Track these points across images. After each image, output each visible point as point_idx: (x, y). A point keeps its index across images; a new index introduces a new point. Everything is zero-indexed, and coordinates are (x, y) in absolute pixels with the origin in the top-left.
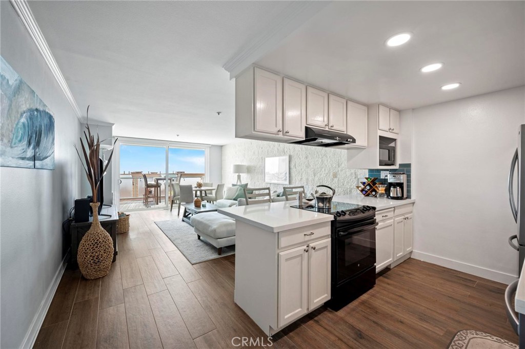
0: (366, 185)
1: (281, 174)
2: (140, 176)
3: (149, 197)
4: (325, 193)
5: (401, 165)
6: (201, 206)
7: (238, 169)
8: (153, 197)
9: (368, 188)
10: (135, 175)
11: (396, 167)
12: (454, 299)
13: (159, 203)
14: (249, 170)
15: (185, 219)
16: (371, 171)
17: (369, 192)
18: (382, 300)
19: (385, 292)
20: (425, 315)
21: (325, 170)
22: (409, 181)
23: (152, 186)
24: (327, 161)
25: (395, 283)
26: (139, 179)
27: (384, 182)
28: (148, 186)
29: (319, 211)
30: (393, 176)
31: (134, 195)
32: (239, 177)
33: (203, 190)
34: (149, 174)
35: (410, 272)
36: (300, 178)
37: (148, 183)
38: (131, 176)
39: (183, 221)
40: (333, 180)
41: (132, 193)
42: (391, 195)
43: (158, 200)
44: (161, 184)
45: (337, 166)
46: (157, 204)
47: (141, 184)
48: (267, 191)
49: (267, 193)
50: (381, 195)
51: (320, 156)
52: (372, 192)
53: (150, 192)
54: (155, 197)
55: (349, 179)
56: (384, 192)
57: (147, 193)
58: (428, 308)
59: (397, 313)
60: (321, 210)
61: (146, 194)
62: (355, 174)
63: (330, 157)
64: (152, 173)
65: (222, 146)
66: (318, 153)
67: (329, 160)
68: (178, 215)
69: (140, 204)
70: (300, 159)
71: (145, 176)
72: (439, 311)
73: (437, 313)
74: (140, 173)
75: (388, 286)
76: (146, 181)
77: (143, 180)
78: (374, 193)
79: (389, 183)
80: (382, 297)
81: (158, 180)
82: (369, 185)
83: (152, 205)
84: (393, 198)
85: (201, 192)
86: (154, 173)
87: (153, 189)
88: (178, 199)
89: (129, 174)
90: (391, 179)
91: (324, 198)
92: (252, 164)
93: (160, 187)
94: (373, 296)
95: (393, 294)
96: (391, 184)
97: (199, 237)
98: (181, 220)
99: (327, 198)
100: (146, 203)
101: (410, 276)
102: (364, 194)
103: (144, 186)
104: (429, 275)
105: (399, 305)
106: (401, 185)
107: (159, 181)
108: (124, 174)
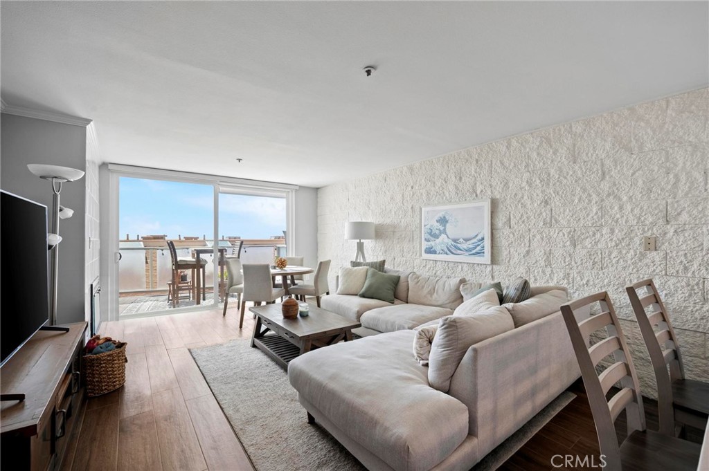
1: (466, 240)
2: (161, 244)
3: (180, 289)
6: (298, 316)
7: (360, 231)
8: (189, 289)
10: (152, 242)
13: (201, 301)
14: (380, 233)
15: (257, 342)
21: (612, 231)
23: (186, 265)
24: (621, 208)
26: (159, 252)
28: (178, 265)
31: (148, 284)
32: (360, 247)
33: (288, 274)
34: (180, 241)
36: (523, 250)
37: (179, 259)
38: (142, 245)
39: (254, 346)
40: (643, 256)
41: (144, 279)
43: (199, 294)
44: (206, 262)
45: (661, 222)
46: (198, 303)
47: (164, 260)
51: (595, 198)
53: (184, 278)
54: (193, 289)
57: (177, 280)
61: (173, 283)
63: (631, 198)
64: (186, 238)
65: (317, 189)
66: (584, 190)
67: (628, 207)
68: (241, 327)
69: (162, 302)
70: (524, 206)
71: (171, 245)
74: (162, 238)
76: (174, 255)
77: (167, 253)
81: (199, 252)
83: (187, 304)
85: (285, 277)
86: (192, 238)
87: (189, 272)
88: (239, 291)
89: (138, 240)
92: (388, 221)
93: (203, 267)
97: (311, 420)
98: (249, 343)
100: (175, 301)
103: (169, 264)
107: (202, 256)
108: (128, 240)
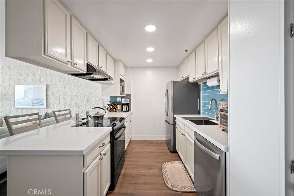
0: (110, 105)
1: (36, 100)
4: (98, 113)
5: (126, 95)
9: (111, 107)
11: (124, 95)
12: (153, 153)
16: (112, 97)
17: (112, 109)
18: (131, 168)
19: (130, 163)
20: (149, 166)
21: (81, 97)
22: (130, 102)
24: (82, 90)
25: (132, 156)
27: (119, 103)
29: (95, 126)
30: (125, 100)
35: (134, 147)
42: (123, 110)
45: (90, 95)
48: (36, 116)
49: (36, 118)
50: (119, 110)
51: (77, 87)
52: (113, 109)
55: (98, 102)
56: (120, 109)
58: (149, 162)
59: (140, 171)
60: (96, 125)
62: (102, 99)
63: (84, 88)
66: (74, 85)
67: (84, 90)
70: (58, 88)
72: (152, 161)
73: (152, 162)
75: (130, 159)
78: (114, 110)
79: (123, 104)
80: (130, 166)
82: (112, 105)
84: (124, 112)
90: (123, 102)
91: (99, 116)
94: (126, 168)
95: (134, 162)
96: (123, 105)
99: (101, 116)
101: (135, 149)
102: (109, 111)
104: (141, 146)
105: (139, 167)
106: (127, 104)
